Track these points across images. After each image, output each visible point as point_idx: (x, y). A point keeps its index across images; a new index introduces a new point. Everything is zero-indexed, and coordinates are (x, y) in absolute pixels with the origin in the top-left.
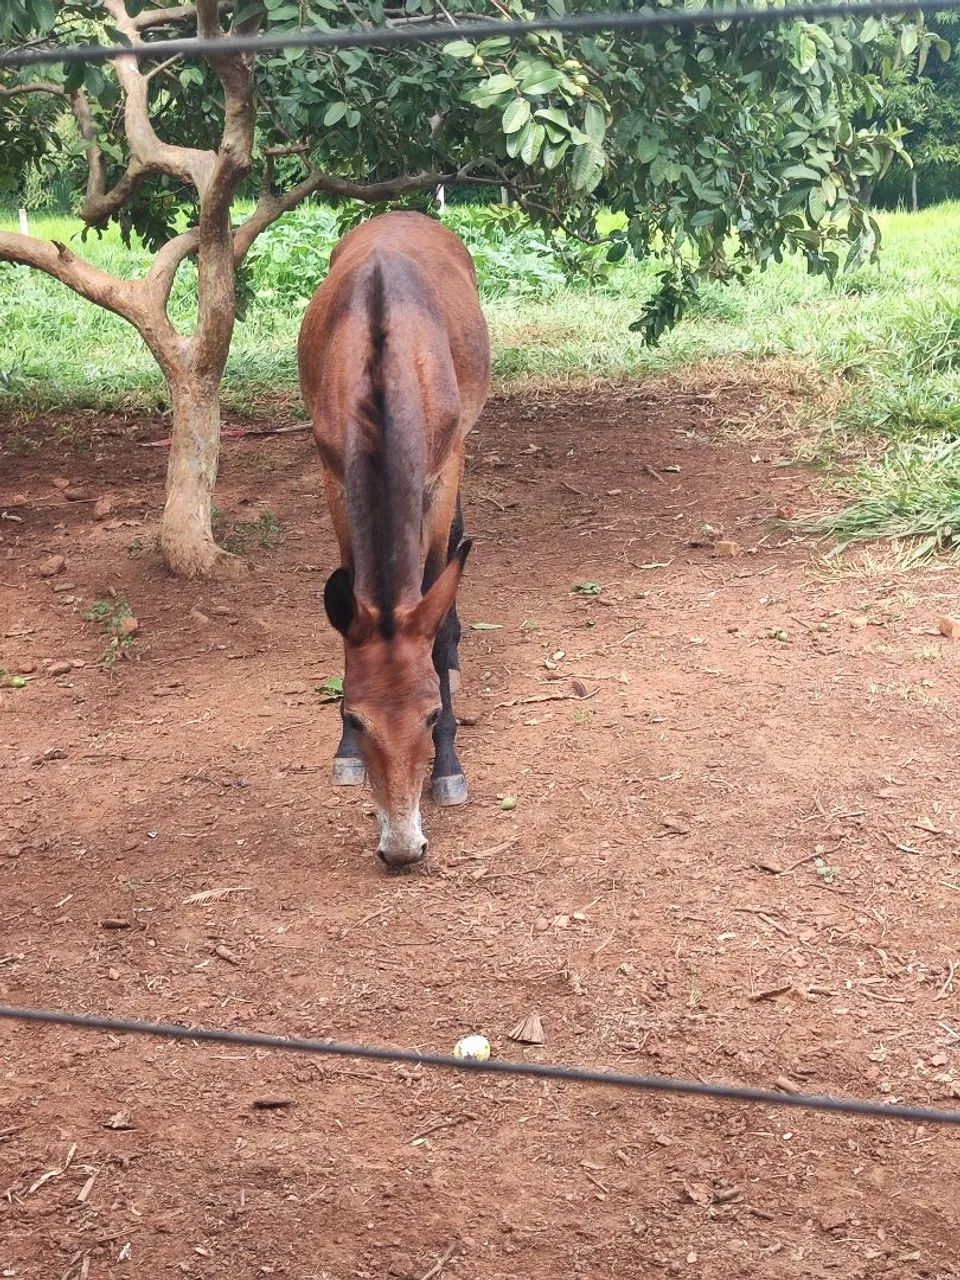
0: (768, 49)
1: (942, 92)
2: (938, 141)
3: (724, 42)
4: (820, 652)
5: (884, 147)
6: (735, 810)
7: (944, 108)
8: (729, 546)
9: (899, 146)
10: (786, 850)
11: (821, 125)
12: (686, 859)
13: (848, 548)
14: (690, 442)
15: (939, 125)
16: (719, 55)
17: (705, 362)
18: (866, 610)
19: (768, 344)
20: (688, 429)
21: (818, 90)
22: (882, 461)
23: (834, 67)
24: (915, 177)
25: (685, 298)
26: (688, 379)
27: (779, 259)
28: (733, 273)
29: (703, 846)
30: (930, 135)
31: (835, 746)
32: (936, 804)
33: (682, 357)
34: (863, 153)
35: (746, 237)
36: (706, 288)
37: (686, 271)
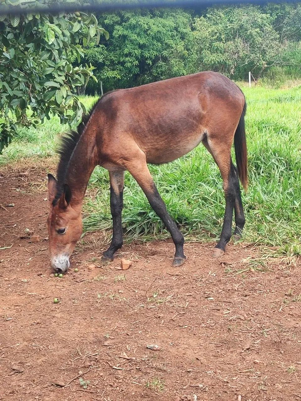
0: (36, 34)
1: (109, 50)
2: (109, 69)
3: (17, 31)
4: (76, 281)
5: (85, 74)
6: (43, 359)
7: (110, 57)
8: (36, 237)
9: (91, 74)
10: (66, 375)
11: (59, 65)
12: (23, 384)
13: (85, 235)
14: (18, 193)
15: (109, 63)
16: (16, 36)
17: (22, 159)
18: (94, 261)
19: (48, 151)
20: (17, 188)
21: (57, 51)
22: (96, 198)
23: (63, 42)
24: (101, 83)
25: (12, 134)
26: (16, 167)
27: (49, 118)
28: (31, 123)
29: (31, 377)
30: (106, 67)
31: (85, 324)
32: (127, 346)
33: (13, 157)
34: (77, 76)
35: (34, 109)
36: (20, 129)
37: (11, 123)
